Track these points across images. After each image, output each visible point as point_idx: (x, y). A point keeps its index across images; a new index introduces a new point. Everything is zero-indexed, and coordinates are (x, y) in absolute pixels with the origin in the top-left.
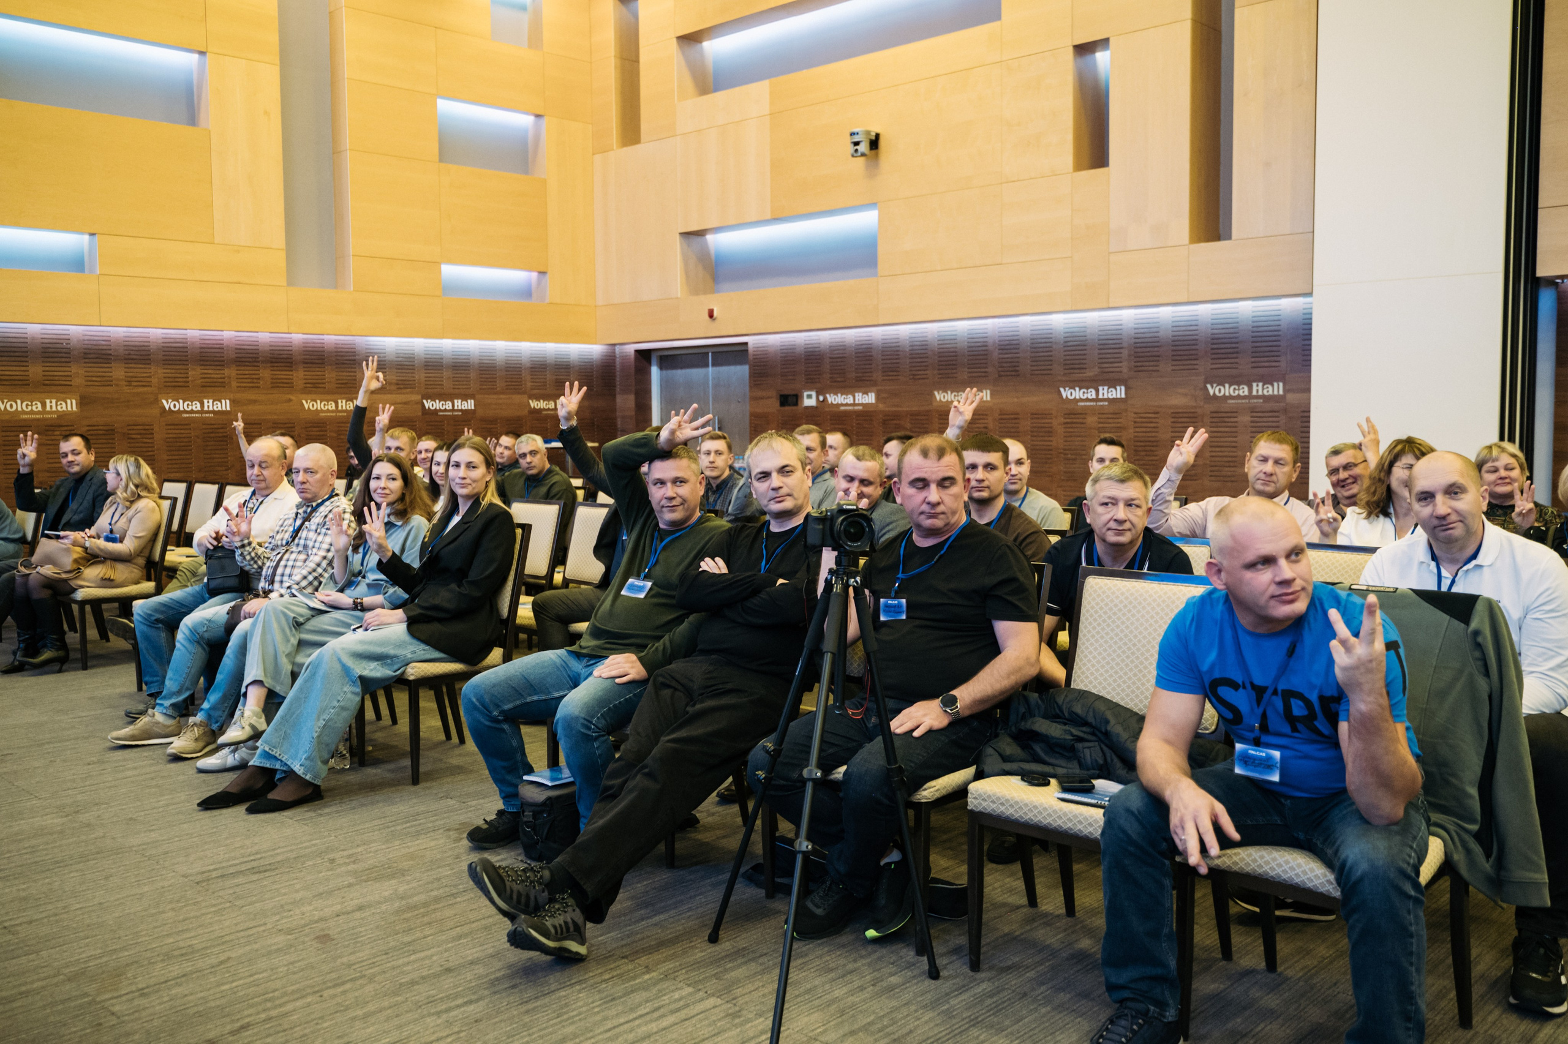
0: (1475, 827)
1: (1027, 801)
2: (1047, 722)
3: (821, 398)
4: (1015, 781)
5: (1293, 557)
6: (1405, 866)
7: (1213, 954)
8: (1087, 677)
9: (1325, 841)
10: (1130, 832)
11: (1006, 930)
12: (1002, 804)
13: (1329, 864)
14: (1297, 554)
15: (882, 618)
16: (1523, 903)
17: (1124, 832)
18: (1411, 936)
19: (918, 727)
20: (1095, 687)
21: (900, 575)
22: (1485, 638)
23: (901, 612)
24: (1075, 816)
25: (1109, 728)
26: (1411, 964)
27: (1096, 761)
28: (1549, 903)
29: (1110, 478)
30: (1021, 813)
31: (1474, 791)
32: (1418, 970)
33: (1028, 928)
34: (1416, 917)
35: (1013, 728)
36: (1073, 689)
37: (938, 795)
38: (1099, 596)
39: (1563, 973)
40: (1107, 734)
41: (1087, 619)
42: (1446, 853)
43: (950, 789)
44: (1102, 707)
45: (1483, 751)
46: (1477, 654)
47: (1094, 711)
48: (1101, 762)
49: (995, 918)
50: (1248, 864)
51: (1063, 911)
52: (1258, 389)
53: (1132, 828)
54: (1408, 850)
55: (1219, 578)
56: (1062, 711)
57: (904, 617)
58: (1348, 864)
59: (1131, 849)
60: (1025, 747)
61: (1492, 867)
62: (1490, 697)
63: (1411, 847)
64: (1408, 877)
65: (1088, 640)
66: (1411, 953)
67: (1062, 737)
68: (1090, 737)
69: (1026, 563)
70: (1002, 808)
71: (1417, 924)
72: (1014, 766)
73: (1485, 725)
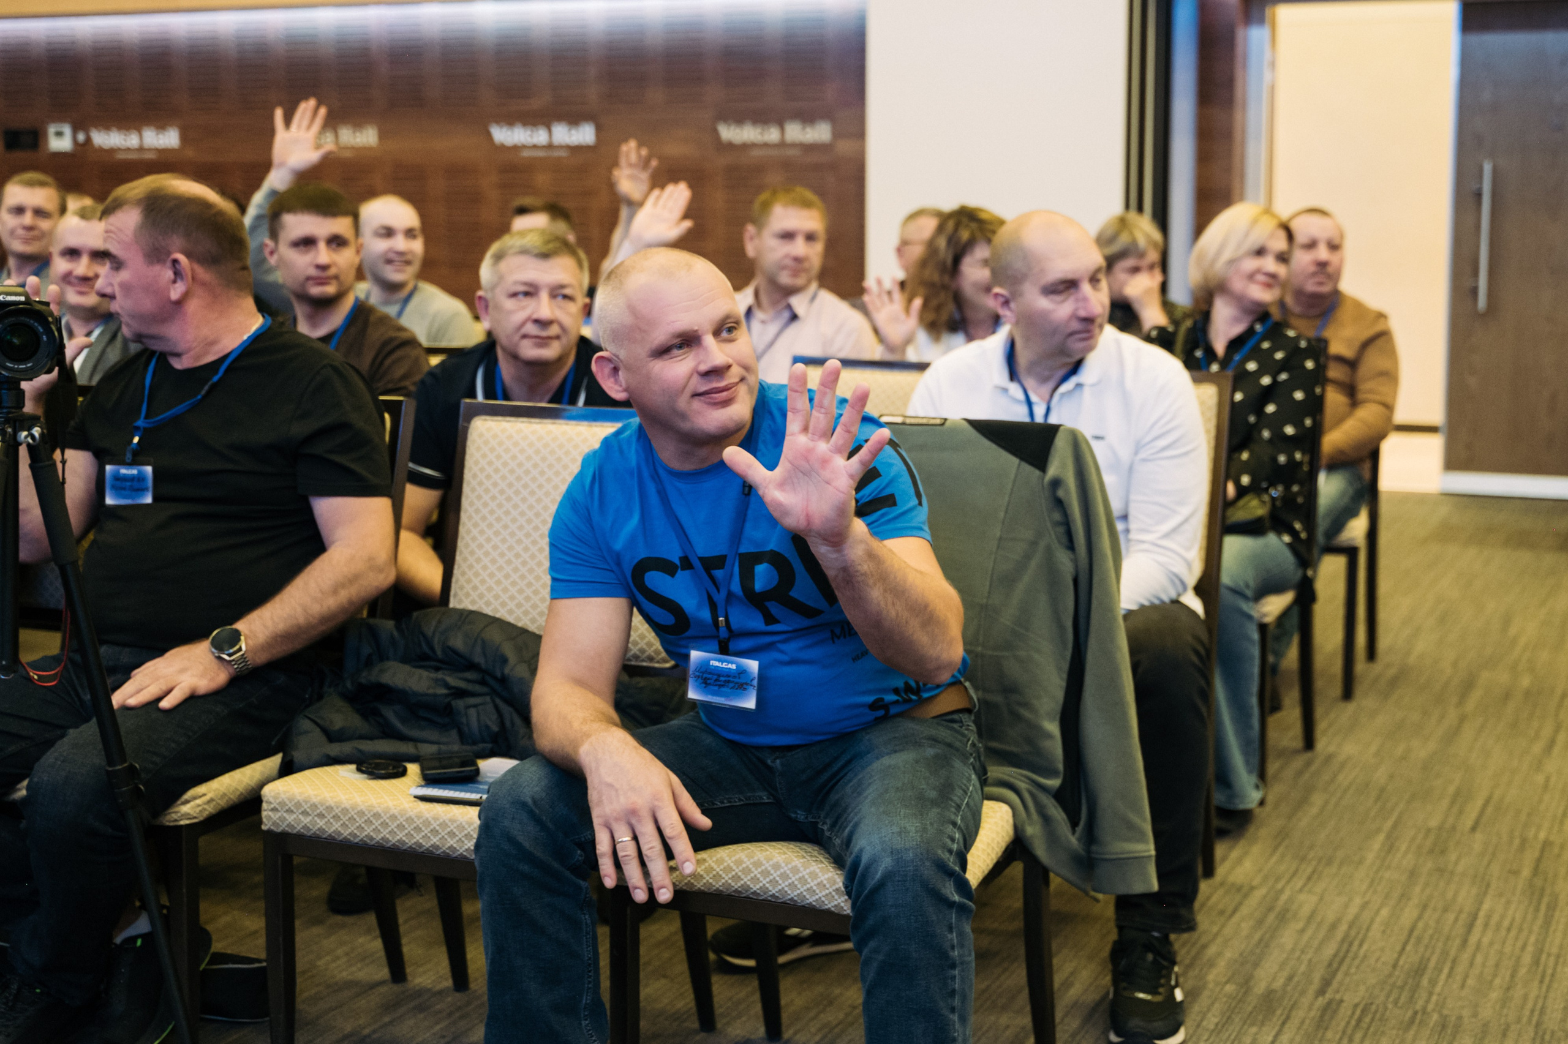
0: (1054, 783)
1: (362, 807)
2: (407, 668)
3: (81, 137)
4: (346, 773)
5: (724, 334)
6: (945, 856)
7: (686, 1024)
8: (475, 588)
9: (833, 825)
10: (521, 838)
11: (348, 1028)
12: (321, 816)
13: (838, 862)
14: (730, 330)
15: (109, 501)
16: (1123, 890)
17: (512, 840)
18: (953, 966)
19: (168, 692)
20: (488, 604)
21: (140, 423)
22: (1067, 492)
23: (142, 490)
24: (444, 825)
25: (507, 671)
26: (953, 1010)
27: (487, 727)
28: (1155, 886)
29: (524, 251)
30: (352, 828)
31: (1053, 728)
32: (963, 1019)
33: (387, 1019)
34: (961, 934)
35: (349, 685)
36: (455, 610)
37: (210, 809)
38: (492, 450)
39: (1177, 986)
40: (504, 680)
41: (473, 490)
42: (1016, 827)
43: (234, 797)
44: (494, 636)
45: (1066, 666)
46: (1057, 516)
47: (483, 642)
48: (495, 728)
49: (332, 1009)
50: (717, 876)
51: (449, 983)
52: (795, 132)
53: (525, 833)
54: (950, 828)
55: (617, 381)
56: (432, 649)
57: (148, 500)
58: (864, 860)
59: (525, 868)
60: (368, 713)
61: (1079, 840)
62: (1076, 581)
63: (954, 824)
64: (950, 874)
65: (476, 525)
66: (953, 993)
67: (431, 691)
68: (477, 688)
69: (368, 397)
70: (321, 823)
71: (962, 946)
72: (347, 748)
73: (1069, 624)
